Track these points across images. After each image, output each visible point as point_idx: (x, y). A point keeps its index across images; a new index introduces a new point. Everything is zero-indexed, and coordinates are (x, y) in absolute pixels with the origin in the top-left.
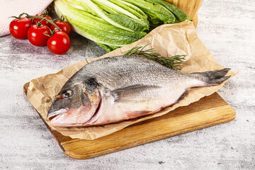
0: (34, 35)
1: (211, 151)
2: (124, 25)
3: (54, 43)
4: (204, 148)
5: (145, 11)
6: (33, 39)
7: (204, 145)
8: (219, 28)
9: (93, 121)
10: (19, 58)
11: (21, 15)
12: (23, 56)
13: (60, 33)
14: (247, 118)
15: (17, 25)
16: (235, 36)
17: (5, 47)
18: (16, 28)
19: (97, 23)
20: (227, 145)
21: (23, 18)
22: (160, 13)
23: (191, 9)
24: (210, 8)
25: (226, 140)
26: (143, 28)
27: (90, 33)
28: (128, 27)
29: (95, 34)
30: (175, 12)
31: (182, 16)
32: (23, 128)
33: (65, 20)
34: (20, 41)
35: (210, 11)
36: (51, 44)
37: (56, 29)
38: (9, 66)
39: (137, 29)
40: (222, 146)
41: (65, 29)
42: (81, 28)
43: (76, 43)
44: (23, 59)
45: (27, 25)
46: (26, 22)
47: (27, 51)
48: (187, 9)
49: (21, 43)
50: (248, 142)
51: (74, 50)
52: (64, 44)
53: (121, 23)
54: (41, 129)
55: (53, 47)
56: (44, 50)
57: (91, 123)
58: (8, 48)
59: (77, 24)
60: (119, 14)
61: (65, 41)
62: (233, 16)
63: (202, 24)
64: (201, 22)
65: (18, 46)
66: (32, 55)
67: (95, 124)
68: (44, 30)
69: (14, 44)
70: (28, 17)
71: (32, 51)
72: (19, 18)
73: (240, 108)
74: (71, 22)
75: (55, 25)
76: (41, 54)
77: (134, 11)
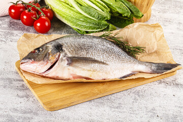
0: (25, 17)
1: (141, 117)
2: (91, 15)
3: (38, 24)
4: (137, 114)
5: (109, 5)
6: (25, 20)
7: (137, 112)
8: (167, 21)
9: (46, 73)
10: (12, 34)
11: (18, 2)
12: (16, 32)
13: (44, 18)
14: (174, 93)
15: (14, 9)
16: (178, 28)
17: (4, 24)
18: (13, 11)
19: (72, 12)
20: (154, 113)
21: (19, 4)
22: (119, 8)
23: (145, 6)
24: (163, 5)
25: (154, 110)
26: (105, 18)
27: (66, 19)
28: (94, 17)
29: (69, 20)
30: (131, 8)
31: (136, 11)
32: (5, 87)
33: (50, 8)
34: (16, 21)
35: (162, 8)
36: (36, 25)
37: (42, 14)
38: (4, 39)
39: (100, 19)
40: (150, 114)
41: (49, 14)
42: (60, 15)
43: (56, 25)
44: (15, 35)
45: (21, 10)
46: (21, 7)
47: (19, 29)
48: (142, 6)
49: (16, 23)
50: (171, 112)
51: (54, 31)
52: (46, 26)
53: (89, 14)
54: (18, 89)
55: (38, 28)
56: (32, 29)
57: (44, 75)
58: (6, 26)
59: (58, 12)
60: (89, 7)
61: (47, 24)
62: (179, 13)
63: (154, 18)
64: (154, 16)
65: (13, 25)
66: (22, 32)
67: (47, 76)
68: (33, 14)
69: (11, 23)
70: (23, 3)
71: (23, 29)
72: (16, 4)
73: (170, 85)
74: (54, 10)
75: (41, 11)
76: (29, 32)
77: (100, 5)
